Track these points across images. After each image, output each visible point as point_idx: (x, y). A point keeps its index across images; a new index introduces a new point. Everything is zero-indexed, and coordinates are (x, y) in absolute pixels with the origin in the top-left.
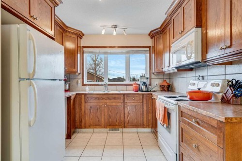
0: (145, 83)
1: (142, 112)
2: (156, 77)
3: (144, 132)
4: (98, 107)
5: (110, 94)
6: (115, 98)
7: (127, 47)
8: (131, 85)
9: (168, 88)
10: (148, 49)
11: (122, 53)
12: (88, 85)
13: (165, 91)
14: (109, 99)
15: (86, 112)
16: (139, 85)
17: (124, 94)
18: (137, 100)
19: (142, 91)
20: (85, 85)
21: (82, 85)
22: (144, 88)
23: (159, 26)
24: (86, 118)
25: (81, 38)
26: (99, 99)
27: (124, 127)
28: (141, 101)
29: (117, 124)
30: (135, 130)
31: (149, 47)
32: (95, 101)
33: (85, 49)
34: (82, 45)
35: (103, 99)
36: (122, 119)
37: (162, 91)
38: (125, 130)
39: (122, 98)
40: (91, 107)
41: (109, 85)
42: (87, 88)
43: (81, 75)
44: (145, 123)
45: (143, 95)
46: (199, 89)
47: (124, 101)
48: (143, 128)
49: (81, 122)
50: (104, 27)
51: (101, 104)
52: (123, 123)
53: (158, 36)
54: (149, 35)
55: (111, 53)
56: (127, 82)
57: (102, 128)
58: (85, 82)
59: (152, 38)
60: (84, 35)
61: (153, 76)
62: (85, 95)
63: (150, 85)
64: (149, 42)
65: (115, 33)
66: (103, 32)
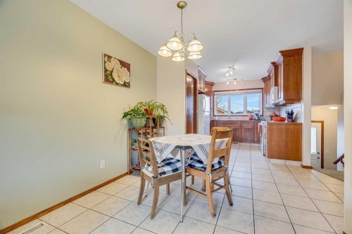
0: (257, 115)
3: (255, 146)
7: (245, 90)
8: (248, 116)
11: (241, 94)
12: (218, 116)
14: (231, 124)
16: (253, 116)
17: (241, 121)
18: (250, 126)
20: (215, 116)
21: (213, 116)
25: (213, 85)
26: (225, 124)
27: (241, 142)
28: (253, 126)
30: (249, 144)
31: (262, 89)
33: (215, 93)
34: (213, 90)
36: (240, 137)
38: (242, 144)
39: (240, 123)
41: (232, 116)
44: (256, 139)
45: (254, 122)
48: (254, 143)
52: (240, 139)
54: (262, 80)
55: (233, 94)
56: (245, 114)
59: (264, 82)
61: (265, 110)
62: (216, 121)
63: (262, 115)
64: (262, 85)
65: (235, 83)
66: (228, 83)
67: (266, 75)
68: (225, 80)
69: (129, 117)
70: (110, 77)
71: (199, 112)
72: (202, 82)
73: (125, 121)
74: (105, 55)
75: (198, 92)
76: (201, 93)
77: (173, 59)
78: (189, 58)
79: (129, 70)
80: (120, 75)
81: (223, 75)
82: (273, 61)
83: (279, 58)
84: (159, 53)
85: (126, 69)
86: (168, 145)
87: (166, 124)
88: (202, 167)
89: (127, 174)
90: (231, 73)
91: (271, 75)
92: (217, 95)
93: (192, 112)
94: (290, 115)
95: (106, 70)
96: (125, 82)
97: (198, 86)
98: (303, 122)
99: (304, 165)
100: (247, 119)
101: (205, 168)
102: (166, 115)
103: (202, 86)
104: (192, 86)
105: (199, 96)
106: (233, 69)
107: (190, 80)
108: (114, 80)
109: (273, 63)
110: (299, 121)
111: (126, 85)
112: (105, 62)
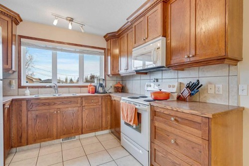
1: (100, 115)
2: (110, 79)
3: (103, 135)
4: (48, 114)
6: (71, 102)
7: (81, 46)
8: (87, 87)
9: (122, 90)
10: (103, 51)
11: (75, 52)
12: (30, 87)
13: (120, 92)
14: (63, 103)
15: (30, 123)
16: (96, 87)
17: (82, 97)
18: (95, 103)
19: (98, 93)
20: (25, 87)
21: (19, 88)
22: (100, 90)
23: (116, 31)
24: (30, 131)
25: (17, 24)
26: (49, 104)
27: (82, 133)
28: (100, 104)
29: (73, 131)
30: (93, 134)
31: (104, 49)
32: (44, 107)
33: (22, 40)
35: (55, 104)
36: (80, 125)
37: (116, 92)
38: (82, 136)
39: (79, 101)
40: (37, 116)
42: (28, 91)
44: (104, 125)
45: (102, 97)
46: (160, 90)
47: (82, 104)
48: (102, 130)
49: (21, 137)
50: (57, 17)
51: (52, 111)
52: (80, 130)
53: (114, 39)
54: (105, 37)
56: (81, 83)
57: (54, 139)
58: (23, 83)
59: (107, 41)
60: (21, 21)
61: (107, 78)
62: (28, 100)
64: (104, 44)
66: (55, 23)
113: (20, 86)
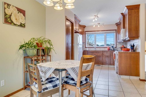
0: (113, 47)
1: (110, 59)
2: (119, 44)
5: (97, 51)
7: (105, 31)
8: (107, 47)
10: (115, 31)
11: (103, 33)
12: (88, 47)
14: (96, 53)
16: (110, 47)
17: (103, 51)
18: (108, 54)
20: (86, 47)
22: (112, 49)
25: (85, 28)
26: (92, 53)
27: (103, 64)
29: (100, 63)
31: (116, 30)
33: (86, 32)
35: (94, 53)
36: (102, 61)
38: (103, 66)
41: (97, 47)
42: (87, 49)
43: (85, 43)
44: (112, 62)
47: (103, 54)
48: (111, 65)
55: (97, 34)
56: (105, 46)
59: (117, 26)
60: (86, 26)
61: (117, 43)
62: (87, 51)
63: (116, 47)
64: (116, 28)
65: (99, 26)
66: (94, 26)
67: (118, 21)
68: (92, 24)
69: (24, 48)
70: (9, 19)
71: (75, 45)
72: (77, 25)
73: (21, 51)
74: (5, 3)
75: (74, 31)
76: (76, 32)
77: (55, 8)
78: (66, 7)
79: (24, 15)
80: (17, 18)
81: (91, 21)
82: (122, 13)
83: (125, 11)
84: (44, 3)
85: (22, 14)
86: (50, 69)
87: (52, 53)
88: (74, 83)
89: (23, 89)
90: (96, 19)
91: (121, 21)
92: (88, 34)
93: (70, 45)
94: (133, 47)
95: (6, 14)
96: (21, 23)
97: (75, 27)
98: (140, 52)
99: (141, 79)
100: (106, 49)
101: (76, 84)
102: (51, 47)
103: (77, 28)
104: (70, 28)
105: (75, 34)
106: (97, 17)
107: (68, 23)
108: (12, 22)
109: (122, 14)
110: (138, 51)
111: (22, 25)
112: (5, 8)
113: (85, 47)
